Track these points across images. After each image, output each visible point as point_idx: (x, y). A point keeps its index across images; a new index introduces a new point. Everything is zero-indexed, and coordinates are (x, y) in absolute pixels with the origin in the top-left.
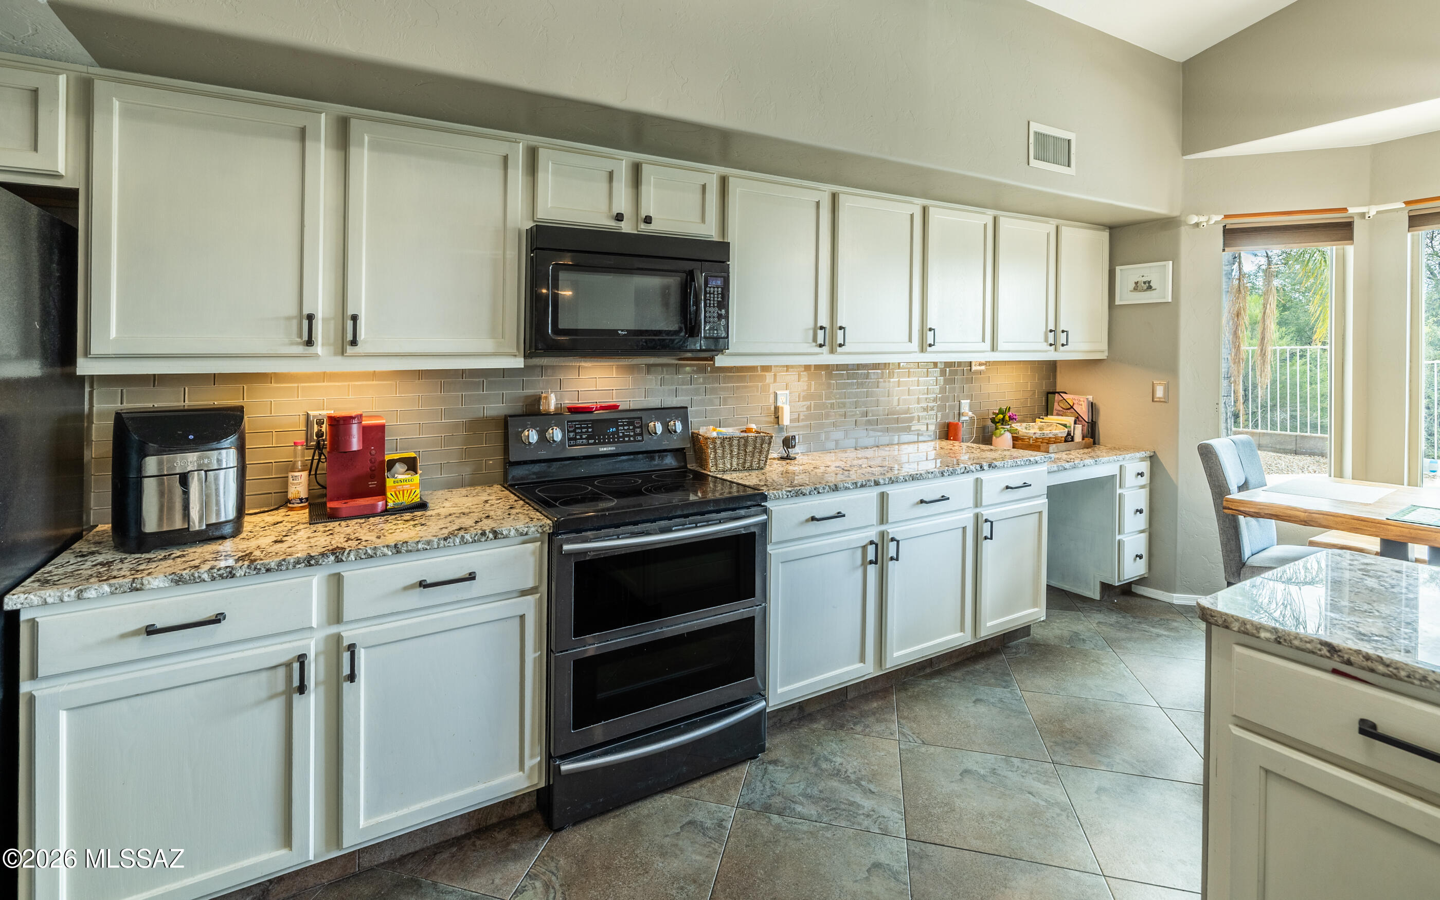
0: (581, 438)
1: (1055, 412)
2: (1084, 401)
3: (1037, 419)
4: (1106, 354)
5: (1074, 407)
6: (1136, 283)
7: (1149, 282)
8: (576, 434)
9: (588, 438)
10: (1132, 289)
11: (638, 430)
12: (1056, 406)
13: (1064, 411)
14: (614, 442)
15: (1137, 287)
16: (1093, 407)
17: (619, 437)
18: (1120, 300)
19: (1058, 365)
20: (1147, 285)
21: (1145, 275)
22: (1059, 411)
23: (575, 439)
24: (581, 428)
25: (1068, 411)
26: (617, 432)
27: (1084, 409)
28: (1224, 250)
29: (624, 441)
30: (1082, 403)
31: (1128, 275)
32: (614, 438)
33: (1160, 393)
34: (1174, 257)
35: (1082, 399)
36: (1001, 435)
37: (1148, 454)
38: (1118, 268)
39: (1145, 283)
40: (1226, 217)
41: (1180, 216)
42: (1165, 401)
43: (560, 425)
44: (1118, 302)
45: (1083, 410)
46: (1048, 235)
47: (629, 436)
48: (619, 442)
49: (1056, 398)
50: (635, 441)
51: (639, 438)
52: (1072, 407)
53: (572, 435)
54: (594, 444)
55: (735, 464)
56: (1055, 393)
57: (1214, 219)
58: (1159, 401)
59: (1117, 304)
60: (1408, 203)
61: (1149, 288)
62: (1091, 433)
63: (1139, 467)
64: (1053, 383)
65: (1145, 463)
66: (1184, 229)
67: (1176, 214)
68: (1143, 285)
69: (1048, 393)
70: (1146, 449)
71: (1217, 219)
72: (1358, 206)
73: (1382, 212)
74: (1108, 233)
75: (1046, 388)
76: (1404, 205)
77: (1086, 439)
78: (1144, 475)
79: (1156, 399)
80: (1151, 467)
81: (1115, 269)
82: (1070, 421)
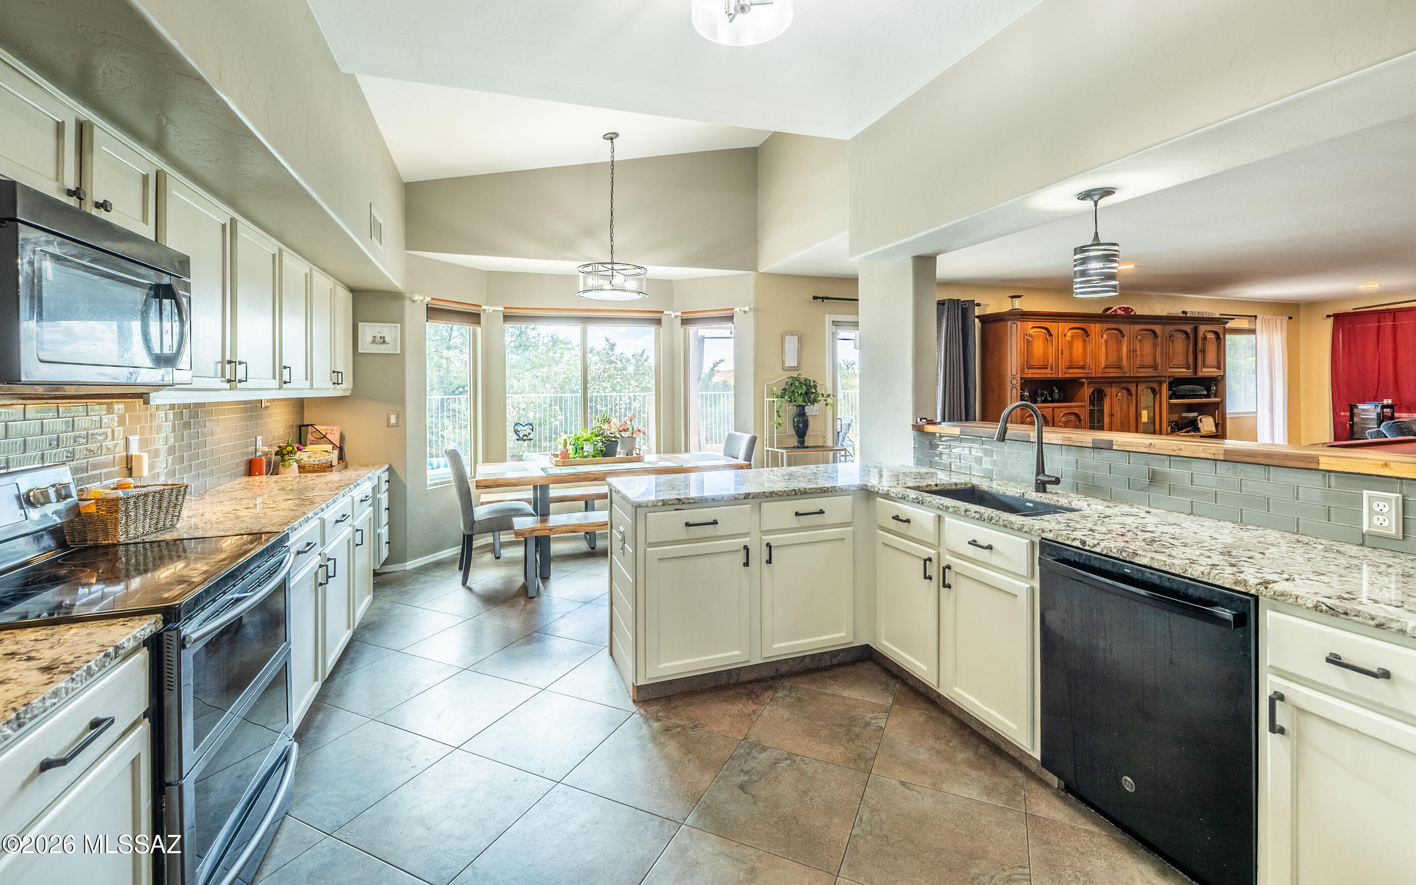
1: (308, 442)
4: (350, 392)
5: (327, 436)
6: (374, 337)
7: (384, 338)
10: (371, 341)
12: (310, 437)
13: (318, 440)
15: (375, 340)
16: (342, 437)
18: (362, 349)
19: (305, 401)
21: (380, 332)
22: (314, 440)
25: (321, 440)
27: (337, 437)
28: (427, 321)
30: (336, 432)
31: (368, 331)
33: (393, 420)
34: (401, 321)
35: (335, 429)
36: (290, 465)
37: (386, 467)
38: (360, 324)
39: (381, 338)
40: (432, 299)
41: (404, 293)
42: (397, 425)
45: (335, 438)
46: (330, 290)
49: (309, 430)
52: (325, 436)
55: (147, 527)
56: (307, 426)
57: (421, 298)
58: (393, 426)
59: (359, 352)
60: (505, 308)
61: (384, 342)
62: (341, 458)
63: (385, 476)
64: (302, 418)
65: (387, 473)
66: (407, 303)
67: (403, 291)
68: (379, 339)
69: (301, 426)
70: (386, 464)
71: (428, 299)
72: (486, 305)
73: (493, 311)
74: (351, 294)
75: (298, 423)
76: (503, 309)
77: (341, 461)
78: (388, 481)
79: (391, 425)
80: (389, 475)
81: (358, 324)
82: (329, 447)
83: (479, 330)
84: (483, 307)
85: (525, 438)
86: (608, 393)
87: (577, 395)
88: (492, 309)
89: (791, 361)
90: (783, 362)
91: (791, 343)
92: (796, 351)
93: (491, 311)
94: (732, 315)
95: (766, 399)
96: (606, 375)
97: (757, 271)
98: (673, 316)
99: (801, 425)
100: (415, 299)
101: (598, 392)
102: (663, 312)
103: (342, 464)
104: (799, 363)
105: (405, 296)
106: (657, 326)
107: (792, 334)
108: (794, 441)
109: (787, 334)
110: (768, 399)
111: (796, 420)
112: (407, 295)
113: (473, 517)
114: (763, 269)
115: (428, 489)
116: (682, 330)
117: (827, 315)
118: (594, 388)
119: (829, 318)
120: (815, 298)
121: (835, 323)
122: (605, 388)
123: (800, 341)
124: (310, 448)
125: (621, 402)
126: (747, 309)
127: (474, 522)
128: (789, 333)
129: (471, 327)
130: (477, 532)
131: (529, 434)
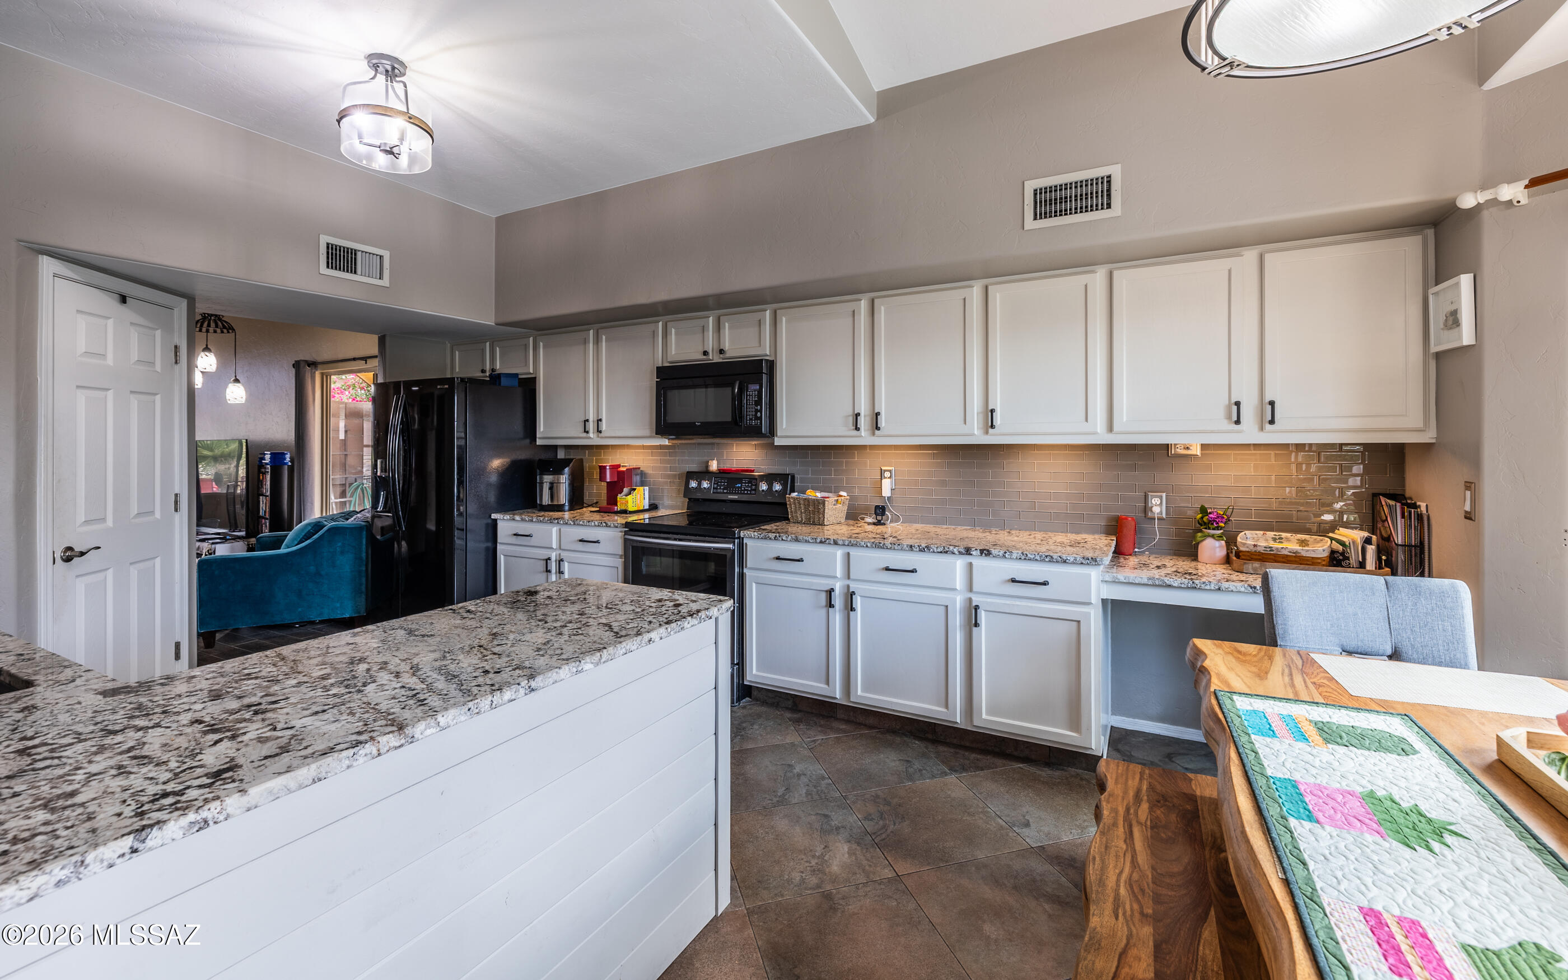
0: (720, 489)
4: (1432, 434)
6: (1446, 316)
7: (1455, 312)
8: (718, 485)
9: (724, 489)
10: (1443, 326)
11: (754, 487)
14: (738, 493)
17: (741, 490)
19: (1407, 451)
20: (1453, 317)
23: (717, 489)
24: (721, 482)
26: (741, 487)
29: (744, 494)
32: (738, 491)
33: (1467, 505)
39: (1452, 314)
40: (1534, 182)
42: (1472, 516)
43: (710, 480)
47: (747, 490)
48: (741, 493)
49: (1378, 504)
50: (750, 494)
51: (753, 492)
53: (715, 486)
54: (727, 493)
58: (1468, 518)
61: (1456, 322)
64: (1401, 480)
68: (1450, 317)
79: (1466, 514)
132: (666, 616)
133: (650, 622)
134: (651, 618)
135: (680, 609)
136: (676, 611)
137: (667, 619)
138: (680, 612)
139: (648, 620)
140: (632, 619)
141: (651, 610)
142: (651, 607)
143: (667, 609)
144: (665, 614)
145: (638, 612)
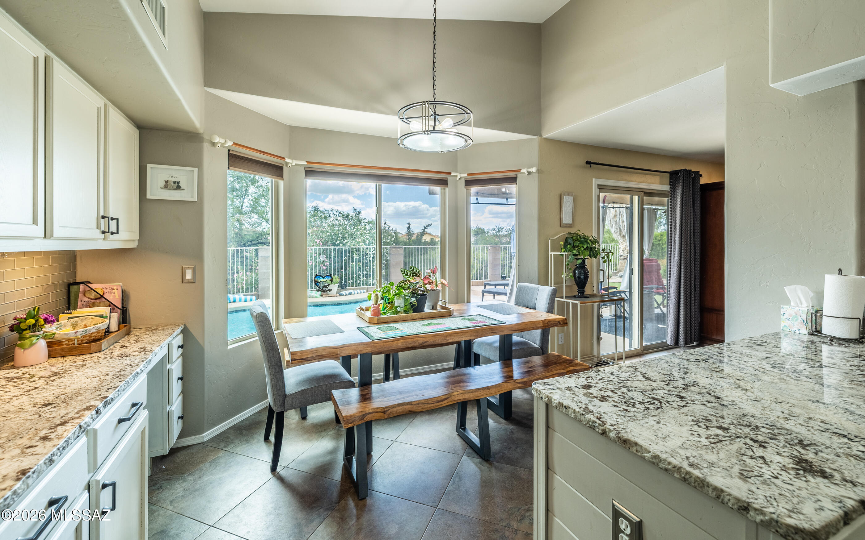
1: (80, 304)
2: (117, 289)
3: (61, 315)
4: (137, 243)
5: (105, 296)
6: (167, 182)
7: (178, 183)
10: (163, 186)
12: (81, 297)
13: (93, 301)
15: (167, 185)
16: (125, 296)
18: (151, 195)
19: (78, 255)
20: (177, 184)
21: (174, 176)
22: (86, 302)
25: (97, 301)
27: (117, 297)
28: (229, 168)
30: (116, 291)
31: (158, 173)
33: (189, 276)
34: (199, 165)
35: (115, 288)
36: (33, 345)
37: (180, 329)
38: (149, 166)
39: (174, 183)
40: (235, 144)
41: (203, 134)
42: (193, 281)
44: (149, 196)
45: (115, 298)
46: (98, 109)
49: (81, 289)
52: (102, 296)
56: (79, 283)
57: (222, 141)
58: (189, 282)
59: (148, 197)
60: (308, 162)
61: (179, 187)
62: (124, 320)
63: (179, 340)
64: (74, 274)
65: (181, 337)
66: (206, 146)
67: (201, 131)
68: (173, 184)
69: (69, 285)
70: (180, 325)
71: (230, 143)
72: (289, 158)
73: (296, 165)
74: (138, 131)
75: (66, 280)
76: (306, 163)
77: (122, 326)
78: (182, 347)
79: (185, 281)
80: (184, 339)
81: (146, 166)
82: (105, 310)
83: (281, 183)
84: (287, 160)
85: (325, 289)
86: (361, 246)
87: (339, 247)
88: (295, 162)
89: (567, 219)
90: (561, 219)
91: (568, 202)
92: (572, 210)
93: (294, 164)
94: (515, 176)
95: (550, 253)
96: (358, 233)
97: (541, 136)
98: (459, 177)
99: (582, 277)
100: (215, 141)
101: (354, 245)
102: (451, 173)
103: (124, 330)
104: (573, 221)
105: (203, 138)
106: (443, 187)
107: (568, 195)
108: (575, 290)
109: (565, 195)
110: (553, 253)
111: (577, 272)
112: (206, 137)
113: (285, 391)
114: (547, 135)
115: (229, 347)
116: (465, 190)
117: (594, 179)
118: (351, 243)
119: (595, 182)
120: (588, 163)
121: (601, 188)
122: (358, 243)
123: (574, 201)
124: (80, 311)
125: (370, 253)
126: (534, 170)
127: (286, 395)
128: (566, 194)
129: (274, 180)
130: (289, 408)
131: (329, 285)
132: (599, 377)
133: (612, 374)
134: (612, 378)
135: (585, 383)
136: (589, 381)
137: (599, 374)
138: (586, 379)
139: (614, 377)
140: (628, 380)
141: (612, 387)
142: (612, 391)
143: (597, 385)
144: (600, 380)
145: (625, 387)
